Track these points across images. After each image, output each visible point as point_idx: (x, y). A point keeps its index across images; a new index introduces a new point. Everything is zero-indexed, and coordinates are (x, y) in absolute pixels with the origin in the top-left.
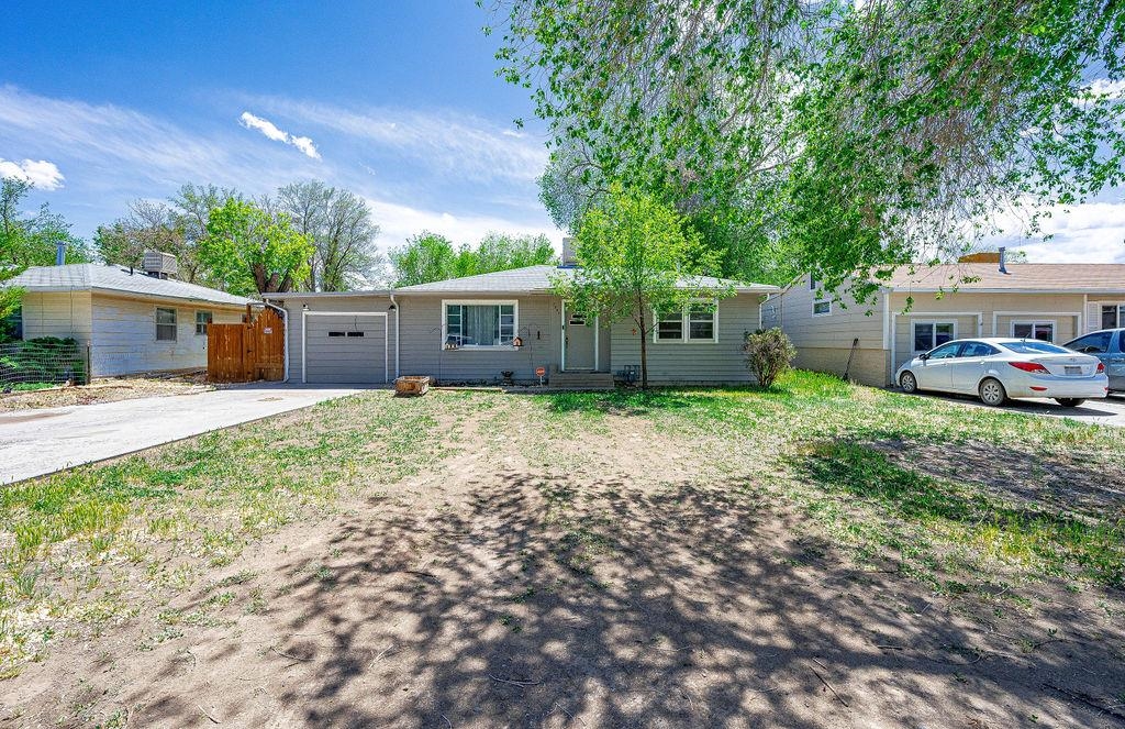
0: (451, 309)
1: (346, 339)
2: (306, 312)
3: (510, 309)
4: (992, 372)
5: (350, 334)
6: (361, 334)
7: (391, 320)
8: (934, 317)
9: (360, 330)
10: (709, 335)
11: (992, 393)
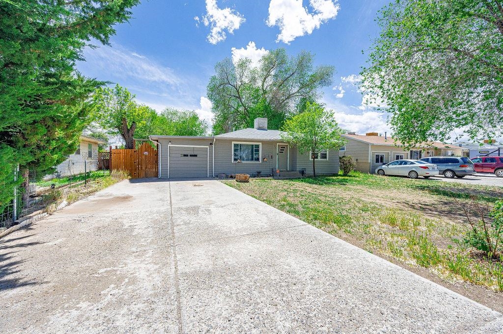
0: (235, 145)
1: (189, 158)
2: (170, 145)
3: (258, 146)
4: (413, 169)
5: (191, 156)
6: (196, 156)
7: (211, 150)
8: (381, 152)
9: (195, 154)
10: (326, 158)
11: (413, 175)
